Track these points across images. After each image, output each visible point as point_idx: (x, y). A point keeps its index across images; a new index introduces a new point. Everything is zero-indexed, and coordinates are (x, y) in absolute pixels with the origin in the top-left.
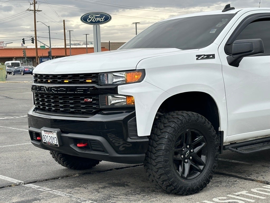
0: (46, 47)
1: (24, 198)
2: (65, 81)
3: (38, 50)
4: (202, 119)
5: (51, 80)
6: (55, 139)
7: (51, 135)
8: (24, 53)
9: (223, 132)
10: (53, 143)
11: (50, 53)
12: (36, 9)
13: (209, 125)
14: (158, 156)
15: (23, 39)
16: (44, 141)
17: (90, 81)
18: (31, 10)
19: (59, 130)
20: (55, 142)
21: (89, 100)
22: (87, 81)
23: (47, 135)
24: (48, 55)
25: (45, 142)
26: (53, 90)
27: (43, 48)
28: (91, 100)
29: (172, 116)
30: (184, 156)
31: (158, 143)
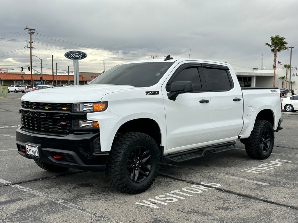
0: (39, 74)
1: (10, 198)
2: (46, 108)
3: (33, 76)
4: (149, 137)
5: (35, 107)
6: (37, 152)
7: (33, 149)
8: (22, 77)
9: (163, 147)
10: (35, 155)
11: (41, 78)
12: (32, 47)
13: (154, 142)
14: (116, 166)
15: (22, 68)
16: (27, 153)
17: (66, 109)
18: (28, 47)
19: (40, 145)
20: (37, 154)
21: (64, 123)
22: (63, 109)
23: (30, 148)
24: (40, 79)
25: (29, 153)
26: (36, 114)
27: (36, 74)
28: (66, 123)
29: (127, 136)
30: (135, 165)
31: (117, 152)
